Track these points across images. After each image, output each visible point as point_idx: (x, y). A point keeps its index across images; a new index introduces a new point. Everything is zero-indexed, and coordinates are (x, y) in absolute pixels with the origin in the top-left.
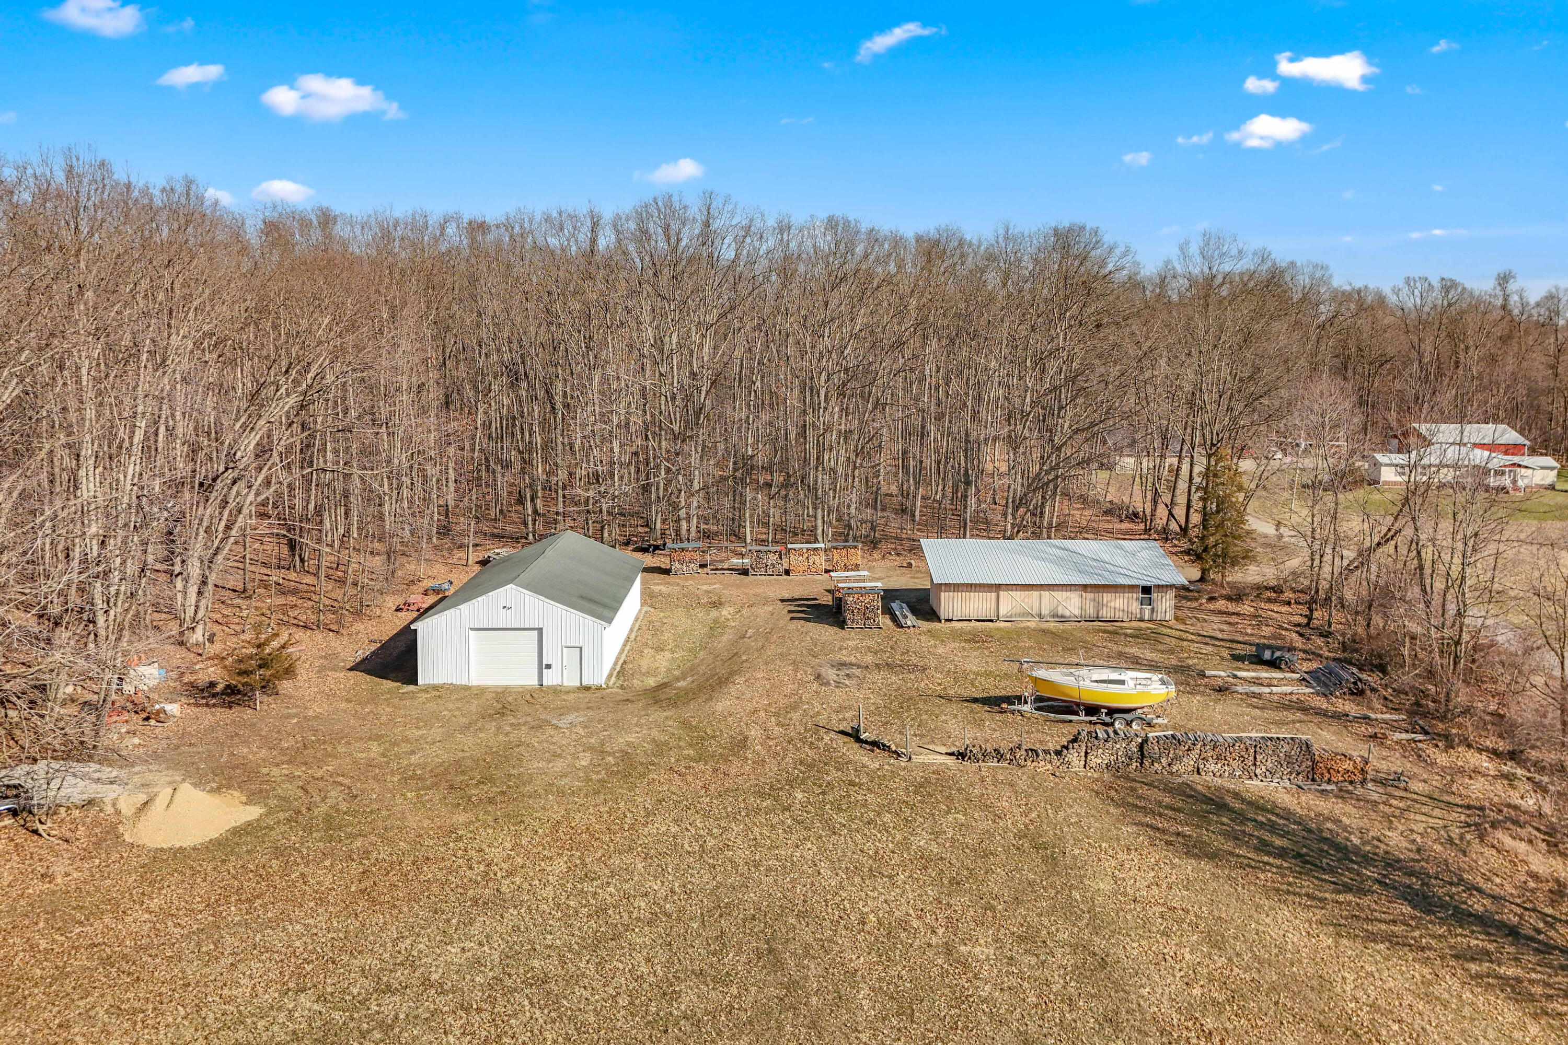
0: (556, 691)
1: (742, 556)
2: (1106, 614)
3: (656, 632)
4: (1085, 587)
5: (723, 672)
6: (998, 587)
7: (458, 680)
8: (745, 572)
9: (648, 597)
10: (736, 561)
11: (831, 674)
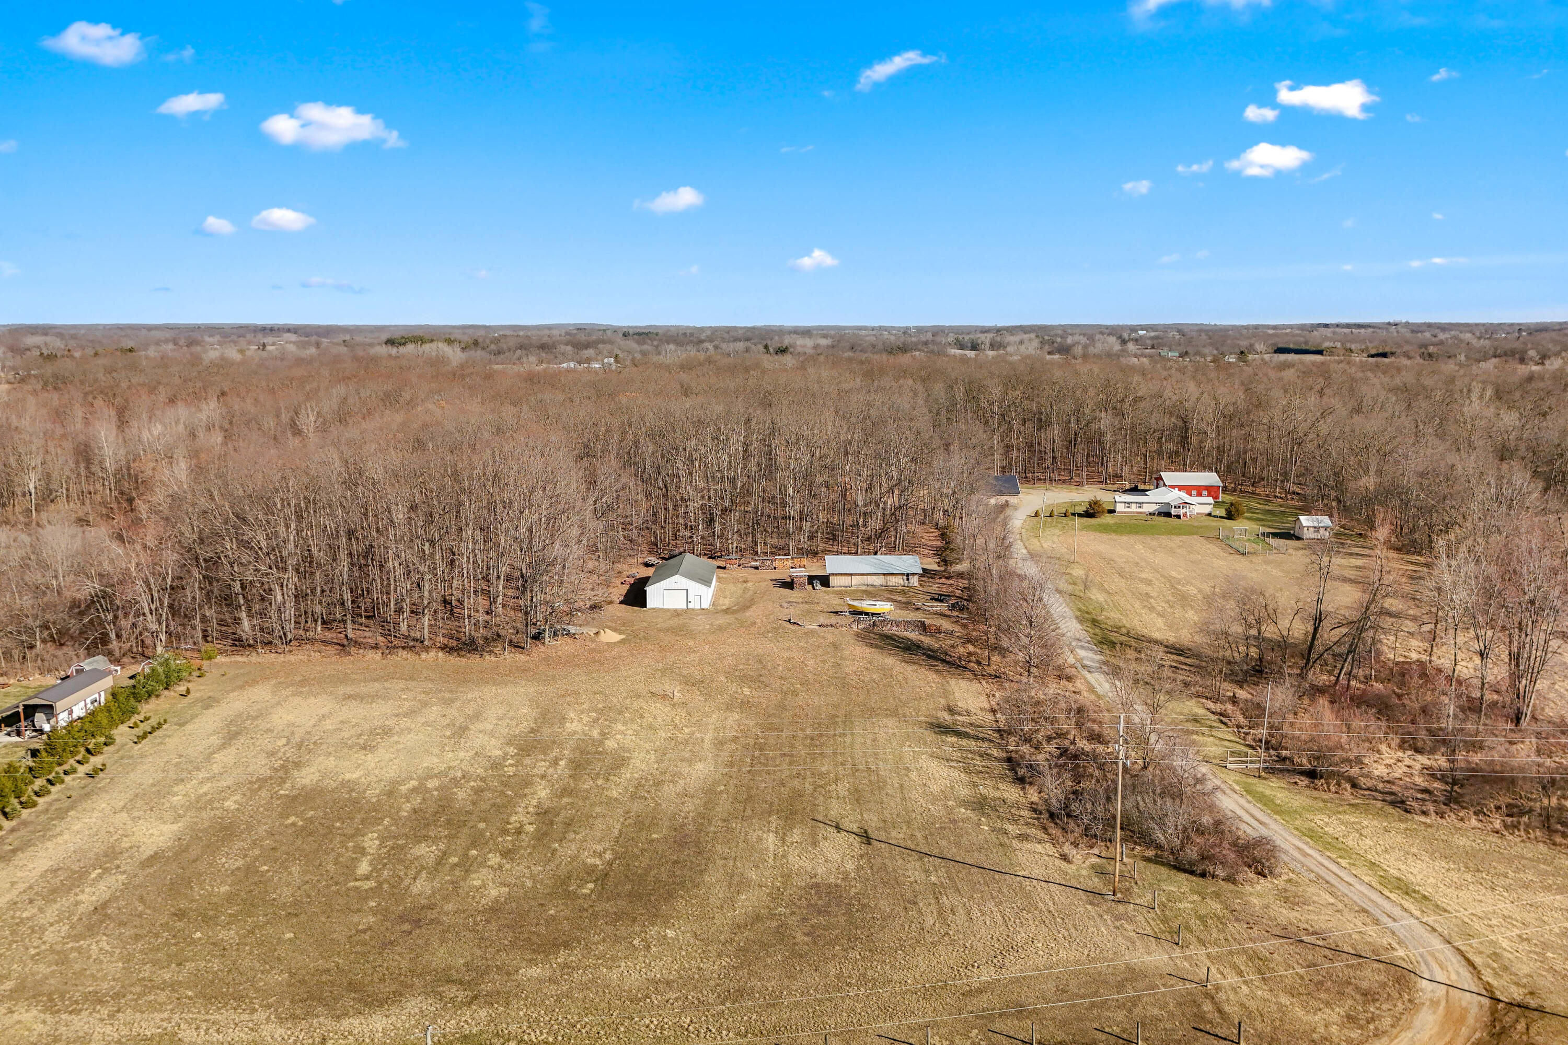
0: (693, 610)
1: (756, 560)
2: (890, 584)
3: (723, 592)
4: (884, 574)
5: (748, 604)
6: (852, 575)
7: (661, 606)
8: (757, 568)
9: (718, 578)
10: (754, 564)
11: (785, 605)
